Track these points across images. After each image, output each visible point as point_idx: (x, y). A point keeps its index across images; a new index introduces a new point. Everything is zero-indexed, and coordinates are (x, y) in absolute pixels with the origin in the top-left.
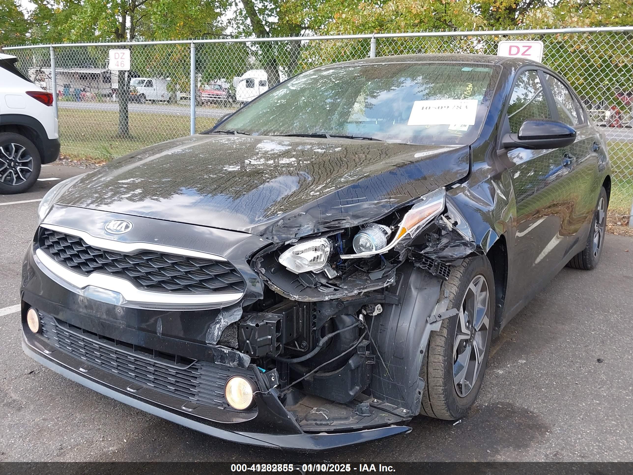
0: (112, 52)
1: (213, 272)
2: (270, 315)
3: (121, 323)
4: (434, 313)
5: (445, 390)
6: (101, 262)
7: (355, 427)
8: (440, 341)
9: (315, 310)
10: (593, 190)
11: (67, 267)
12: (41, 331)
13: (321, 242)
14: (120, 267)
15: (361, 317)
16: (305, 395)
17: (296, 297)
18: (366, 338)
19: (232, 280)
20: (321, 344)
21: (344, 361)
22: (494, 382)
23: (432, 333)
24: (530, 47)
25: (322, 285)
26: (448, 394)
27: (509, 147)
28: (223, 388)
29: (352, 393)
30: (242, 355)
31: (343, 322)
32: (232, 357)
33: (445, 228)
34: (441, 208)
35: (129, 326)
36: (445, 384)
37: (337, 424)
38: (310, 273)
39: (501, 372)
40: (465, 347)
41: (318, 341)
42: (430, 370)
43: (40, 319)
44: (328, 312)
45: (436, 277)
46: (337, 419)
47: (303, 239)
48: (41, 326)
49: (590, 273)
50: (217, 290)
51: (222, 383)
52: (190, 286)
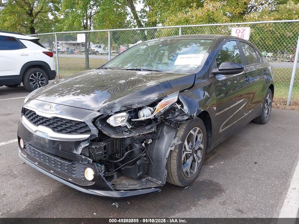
0: (78, 35)
1: (79, 126)
2: (102, 143)
3: (48, 146)
4: (172, 143)
5: (178, 174)
6: (41, 121)
7: (137, 188)
8: (175, 154)
9: (122, 141)
10: (263, 90)
11: (31, 123)
12: (24, 148)
13: (124, 114)
14: (48, 123)
15: (143, 144)
16: (122, 175)
17: (113, 136)
18: (145, 152)
19: (87, 129)
20: (125, 155)
21: (135, 162)
22: (208, 171)
23: (171, 151)
24: (245, 30)
25: (125, 131)
26: (180, 176)
27: (215, 74)
28: (84, 172)
29: (138, 175)
30: (89, 159)
31: (135, 146)
32: (86, 160)
33: (177, 108)
34: (176, 100)
35: (50, 147)
36: (178, 172)
37: (131, 187)
38: (120, 126)
39: (212, 167)
40: (190, 156)
41: (124, 153)
42: (171, 166)
43: (24, 143)
44: (128, 142)
45: (174, 128)
46: (132, 185)
47: (116, 113)
48: (24, 146)
49: (263, 125)
50: (81, 133)
51: (83, 170)
52: (72, 131)
